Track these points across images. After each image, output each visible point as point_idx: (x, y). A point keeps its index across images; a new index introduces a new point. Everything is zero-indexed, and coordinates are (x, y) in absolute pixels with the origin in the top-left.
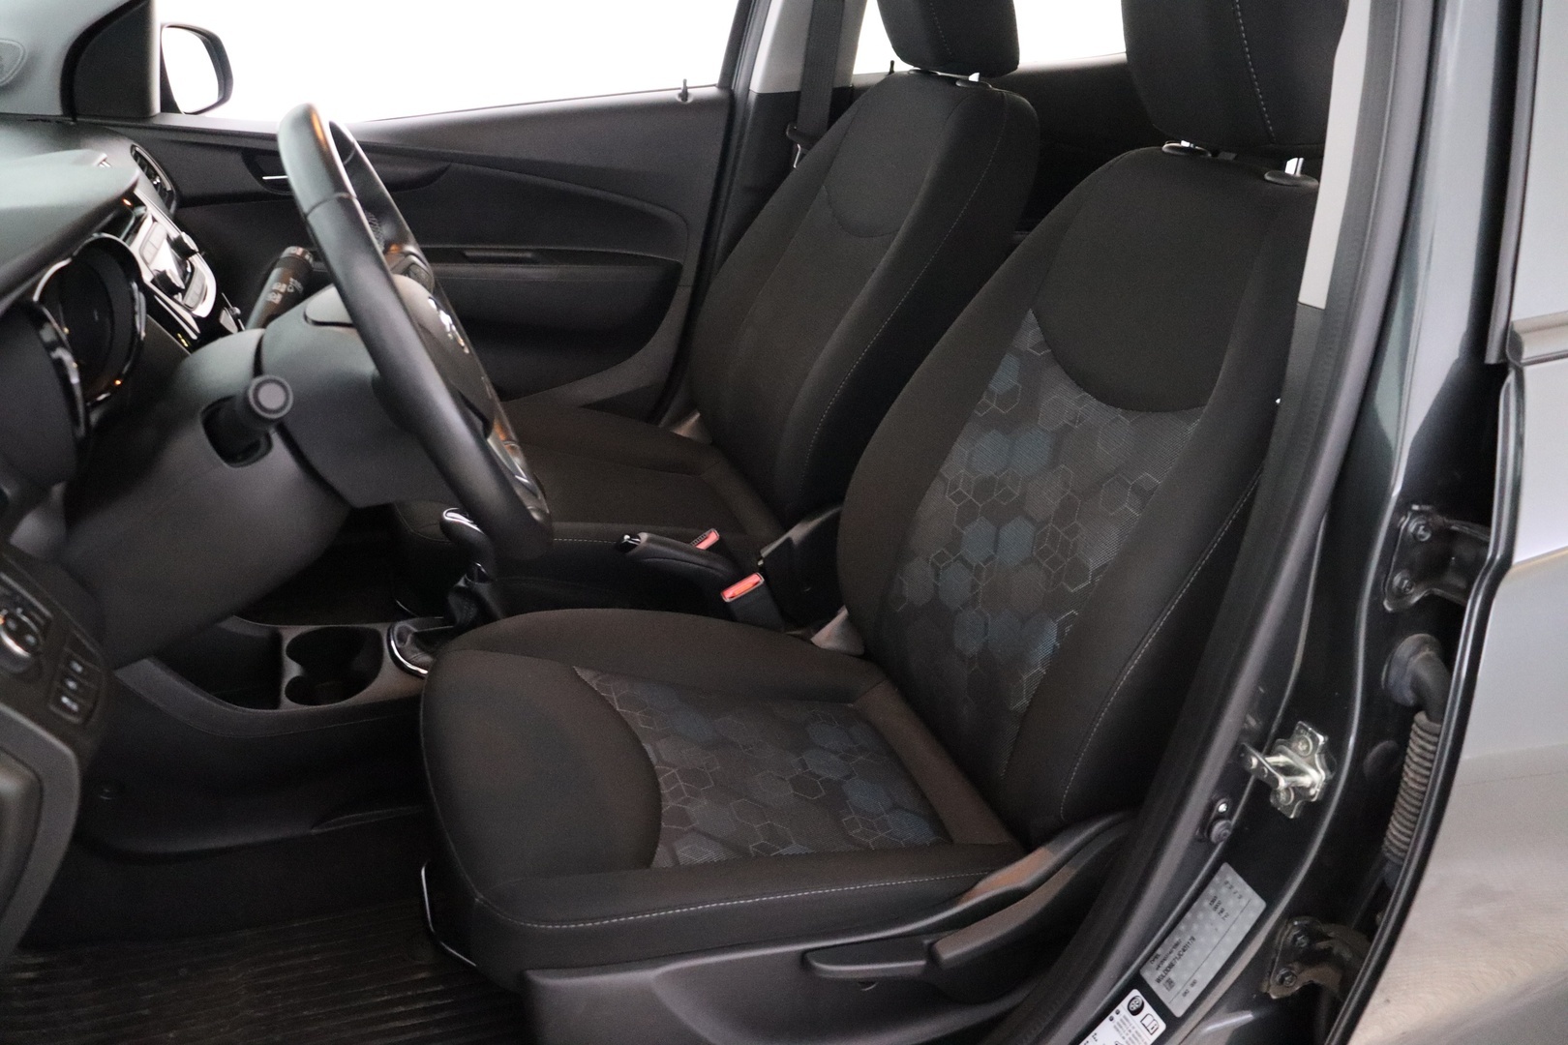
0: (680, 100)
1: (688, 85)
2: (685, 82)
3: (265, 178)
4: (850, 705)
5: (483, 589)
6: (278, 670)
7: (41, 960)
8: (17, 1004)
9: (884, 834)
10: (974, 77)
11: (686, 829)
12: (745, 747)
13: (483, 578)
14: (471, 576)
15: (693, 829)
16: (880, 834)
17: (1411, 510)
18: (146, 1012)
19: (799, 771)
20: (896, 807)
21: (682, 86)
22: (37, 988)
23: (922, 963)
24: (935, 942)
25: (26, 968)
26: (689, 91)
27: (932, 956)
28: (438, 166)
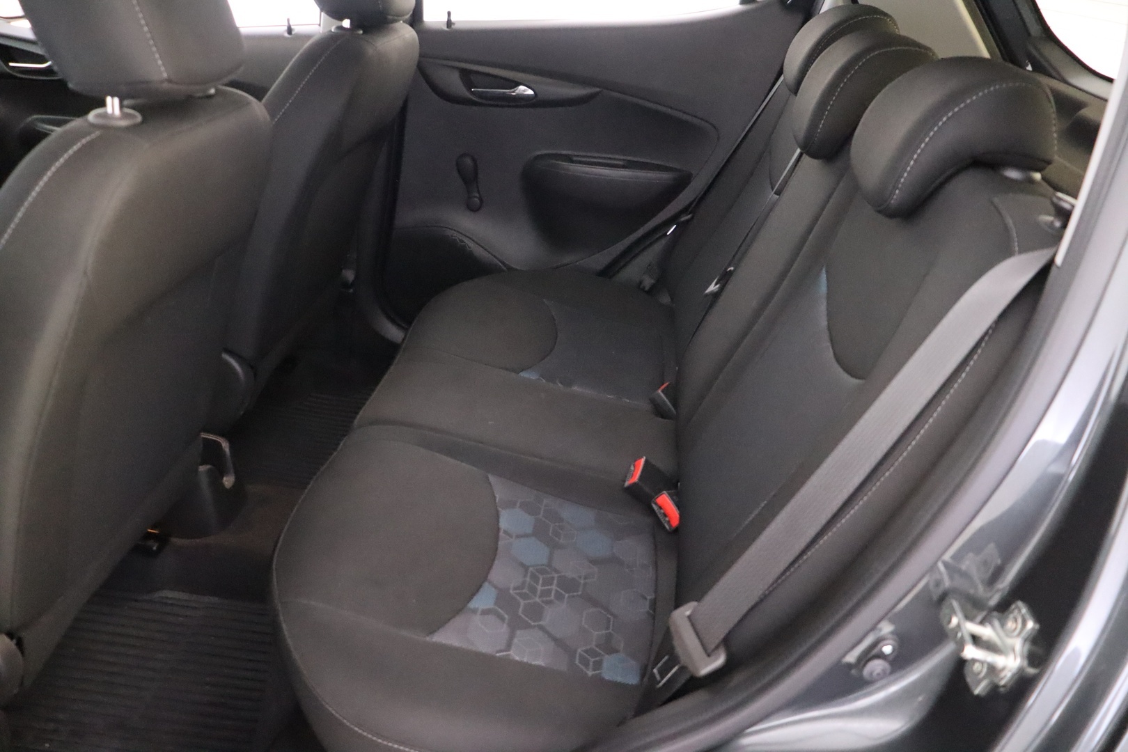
0: (286, 35)
1: (291, 23)
2: (288, 20)
21: (287, 24)
26: (292, 27)
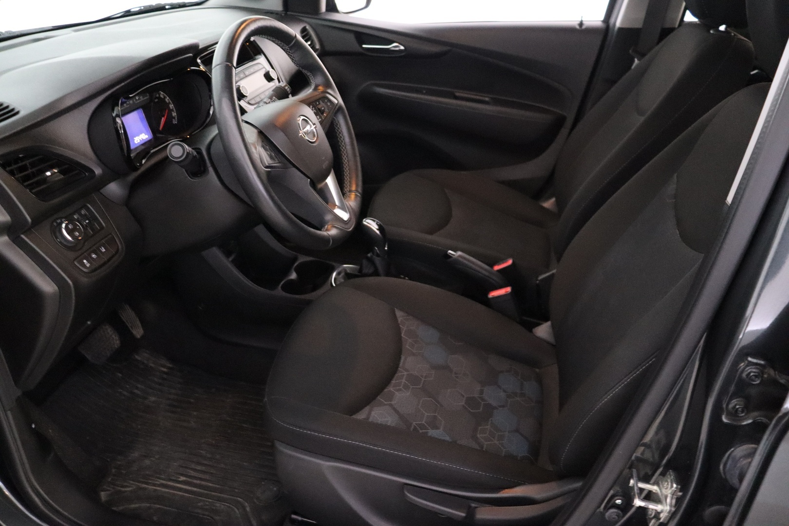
0: (578, 27)
3: (364, 46)
4: (537, 370)
5: (378, 261)
6: (287, 272)
7: (171, 366)
8: (156, 379)
9: (497, 442)
10: (722, 28)
11: (386, 403)
12: (456, 374)
13: (378, 255)
14: (373, 253)
15: (391, 405)
16: (496, 442)
17: (747, 359)
18: (192, 400)
19: (476, 395)
20: (517, 431)
22: (165, 376)
23: (463, 515)
24: (477, 507)
25: (164, 366)
26: (584, 22)
27: (471, 512)
28: (445, 48)
